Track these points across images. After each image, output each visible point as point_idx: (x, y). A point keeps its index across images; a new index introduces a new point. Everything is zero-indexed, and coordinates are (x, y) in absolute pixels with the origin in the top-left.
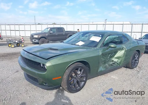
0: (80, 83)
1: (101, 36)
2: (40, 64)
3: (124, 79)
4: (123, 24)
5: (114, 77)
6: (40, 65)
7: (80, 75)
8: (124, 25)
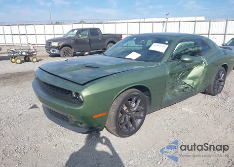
0: (135, 121)
1: (167, 42)
2: (70, 92)
3: (203, 112)
4: (195, 21)
5: (187, 110)
6: (72, 94)
7: (135, 109)
8: (197, 23)
